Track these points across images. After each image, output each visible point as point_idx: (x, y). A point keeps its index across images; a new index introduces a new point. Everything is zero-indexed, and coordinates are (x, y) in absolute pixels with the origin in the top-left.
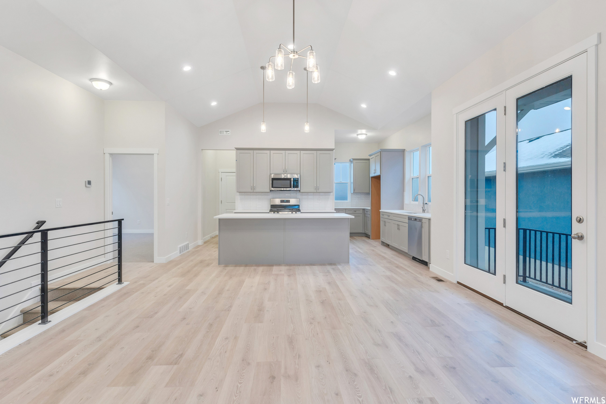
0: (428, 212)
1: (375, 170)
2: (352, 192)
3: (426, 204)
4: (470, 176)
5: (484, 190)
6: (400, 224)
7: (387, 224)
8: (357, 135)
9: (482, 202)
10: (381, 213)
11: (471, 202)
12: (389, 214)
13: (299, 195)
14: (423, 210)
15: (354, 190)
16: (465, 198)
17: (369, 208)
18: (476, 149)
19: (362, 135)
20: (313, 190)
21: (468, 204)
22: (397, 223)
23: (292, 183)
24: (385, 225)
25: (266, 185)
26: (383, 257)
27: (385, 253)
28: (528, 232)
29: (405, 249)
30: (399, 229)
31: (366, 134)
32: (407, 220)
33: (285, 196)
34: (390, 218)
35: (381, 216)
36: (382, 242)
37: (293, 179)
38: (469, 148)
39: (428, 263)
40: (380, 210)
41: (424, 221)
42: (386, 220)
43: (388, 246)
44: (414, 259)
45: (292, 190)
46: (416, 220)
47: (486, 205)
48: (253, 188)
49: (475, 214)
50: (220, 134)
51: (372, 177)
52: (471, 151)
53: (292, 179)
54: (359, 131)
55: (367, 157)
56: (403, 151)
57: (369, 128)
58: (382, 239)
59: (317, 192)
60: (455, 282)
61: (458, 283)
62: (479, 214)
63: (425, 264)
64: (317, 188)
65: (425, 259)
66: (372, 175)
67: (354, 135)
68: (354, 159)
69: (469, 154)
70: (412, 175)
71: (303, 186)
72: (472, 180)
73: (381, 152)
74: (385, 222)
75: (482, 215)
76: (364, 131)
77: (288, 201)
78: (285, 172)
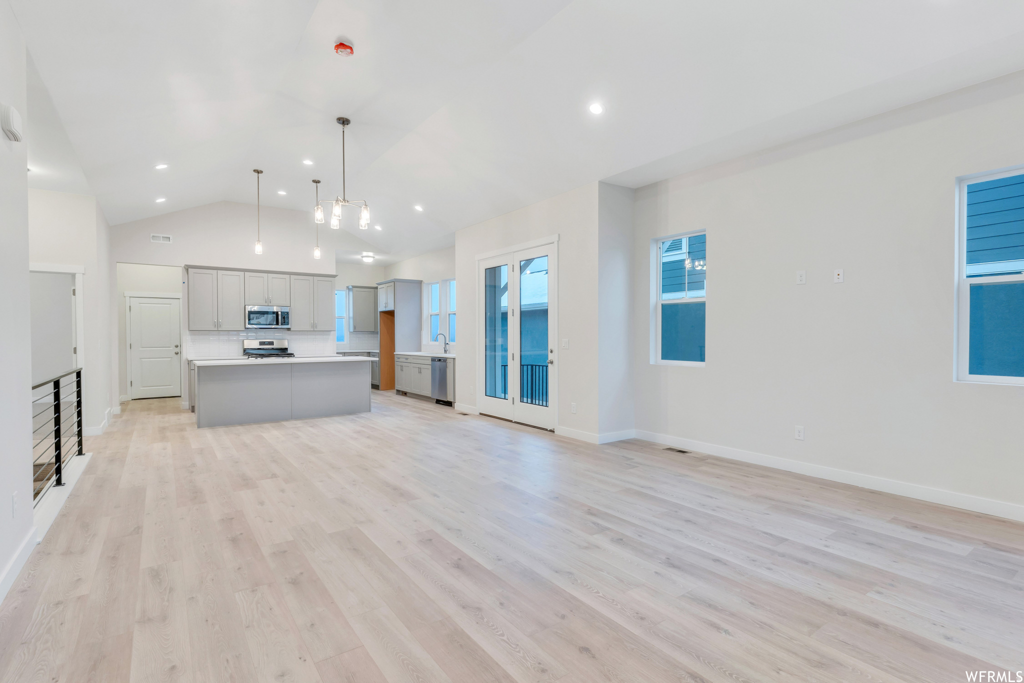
0: (449, 353)
1: (386, 303)
2: (352, 330)
3: (447, 344)
4: (489, 314)
5: (501, 328)
6: (422, 366)
7: (404, 368)
8: (362, 257)
9: (499, 341)
10: (396, 356)
11: (490, 341)
12: (407, 357)
13: (286, 335)
14: (445, 351)
15: (355, 328)
16: (486, 338)
17: (378, 351)
18: (494, 284)
19: (368, 258)
20: (308, 328)
21: (488, 344)
22: (419, 366)
23: (280, 317)
24: (402, 370)
25: (239, 321)
26: (404, 404)
27: (405, 401)
28: (534, 367)
29: (428, 393)
30: (420, 372)
31: (374, 257)
32: (430, 362)
33: (268, 336)
34: (409, 361)
35: (396, 359)
36: (397, 390)
37: (282, 312)
38: (488, 284)
39: (453, 403)
40: (395, 353)
41: (448, 361)
42: (404, 364)
43: (405, 394)
44: (438, 402)
45: (279, 328)
46: (440, 360)
47: (502, 345)
48: (218, 324)
49: (493, 353)
50: (152, 241)
51: (381, 312)
52: (490, 286)
53: (280, 313)
54: (365, 254)
55: (376, 286)
56: (420, 282)
57: (377, 250)
58: (398, 387)
59: (315, 331)
60: (478, 414)
61: (481, 414)
62: (496, 353)
63: (449, 404)
64: (314, 325)
65: (450, 399)
66: (382, 308)
67: (359, 257)
68: (354, 287)
69: (488, 288)
70: (430, 311)
71: (295, 322)
72: (490, 318)
73: (395, 282)
74: (402, 366)
75: (499, 354)
76: (371, 254)
77: (272, 343)
78: (268, 302)
